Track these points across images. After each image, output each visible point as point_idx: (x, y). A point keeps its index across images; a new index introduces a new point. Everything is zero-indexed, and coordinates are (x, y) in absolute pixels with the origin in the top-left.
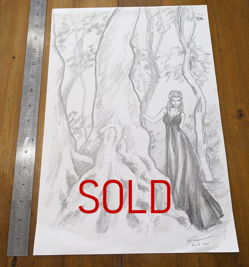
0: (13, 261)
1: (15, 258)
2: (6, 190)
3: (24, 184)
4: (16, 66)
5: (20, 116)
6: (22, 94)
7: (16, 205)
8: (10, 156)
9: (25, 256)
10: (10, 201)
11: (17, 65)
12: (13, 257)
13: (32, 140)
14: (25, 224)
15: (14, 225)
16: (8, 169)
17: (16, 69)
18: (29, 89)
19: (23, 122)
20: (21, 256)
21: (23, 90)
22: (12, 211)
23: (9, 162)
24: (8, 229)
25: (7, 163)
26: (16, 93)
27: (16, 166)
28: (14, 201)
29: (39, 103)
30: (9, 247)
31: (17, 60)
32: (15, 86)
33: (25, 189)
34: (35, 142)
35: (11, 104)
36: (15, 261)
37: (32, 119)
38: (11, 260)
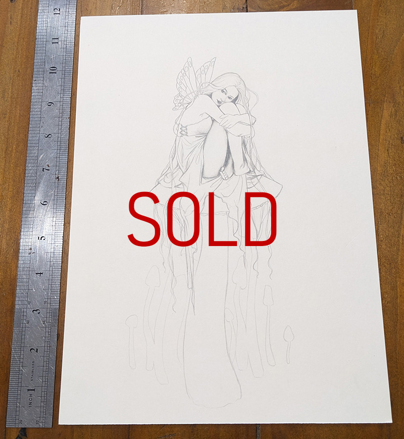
0: (18, 436)
1: (24, 431)
2: (2, 285)
3: (40, 274)
4: (19, 17)
5: (30, 126)
6: (34, 79)
7: (25, 317)
8: (7, 213)
9: (47, 426)
10: (12, 310)
11: (20, 15)
12: (19, 430)
13: (58, 178)
14: (45, 358)
15: (21, 360)
16: (4, 241)
17: (19, 23)
18: (47, 67)
19: (38, 138)
20: (37, 426)
21: (35, 70)
22: (16, 330)
23: (6, 226)
24: (8, 369)
25: (3, 226)
26: (18, 76)
27: (22, 233)
28: (20, 309)
29: (71, 98)
30: (10, 407)
31: (21, 5)
32: (16, 61)
33: (43, 283)
34: (63, 181)
35: (9, 99)
36: (24, 438)
37: (55, 132)
38: (14, 435)
